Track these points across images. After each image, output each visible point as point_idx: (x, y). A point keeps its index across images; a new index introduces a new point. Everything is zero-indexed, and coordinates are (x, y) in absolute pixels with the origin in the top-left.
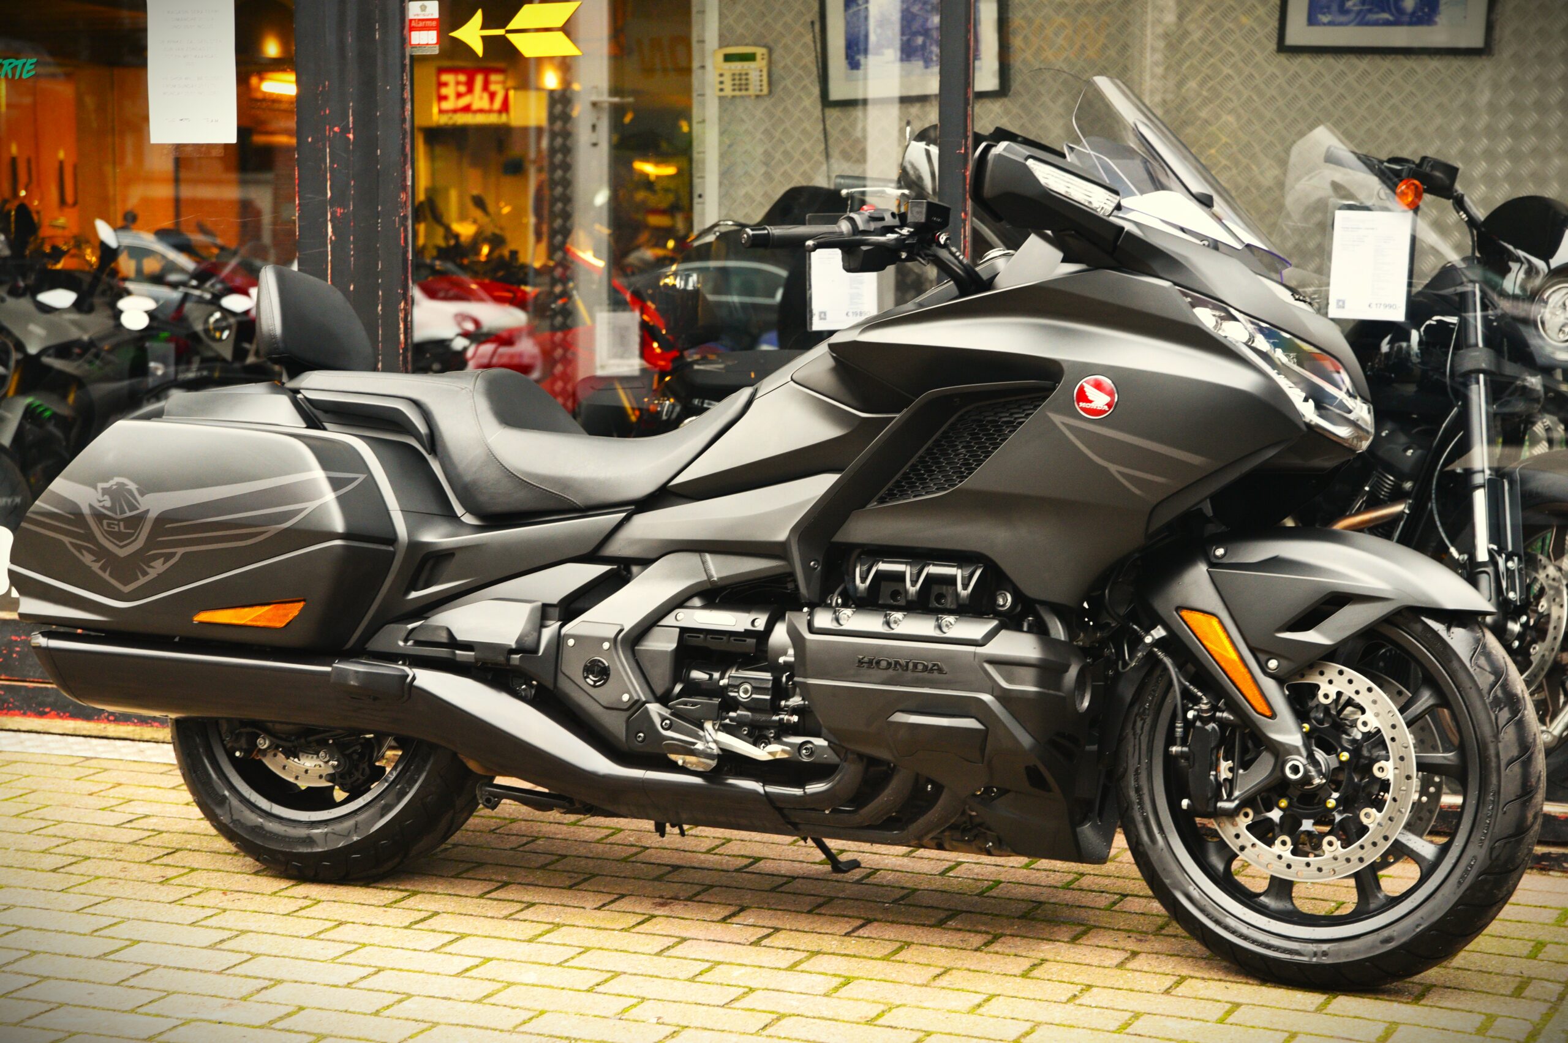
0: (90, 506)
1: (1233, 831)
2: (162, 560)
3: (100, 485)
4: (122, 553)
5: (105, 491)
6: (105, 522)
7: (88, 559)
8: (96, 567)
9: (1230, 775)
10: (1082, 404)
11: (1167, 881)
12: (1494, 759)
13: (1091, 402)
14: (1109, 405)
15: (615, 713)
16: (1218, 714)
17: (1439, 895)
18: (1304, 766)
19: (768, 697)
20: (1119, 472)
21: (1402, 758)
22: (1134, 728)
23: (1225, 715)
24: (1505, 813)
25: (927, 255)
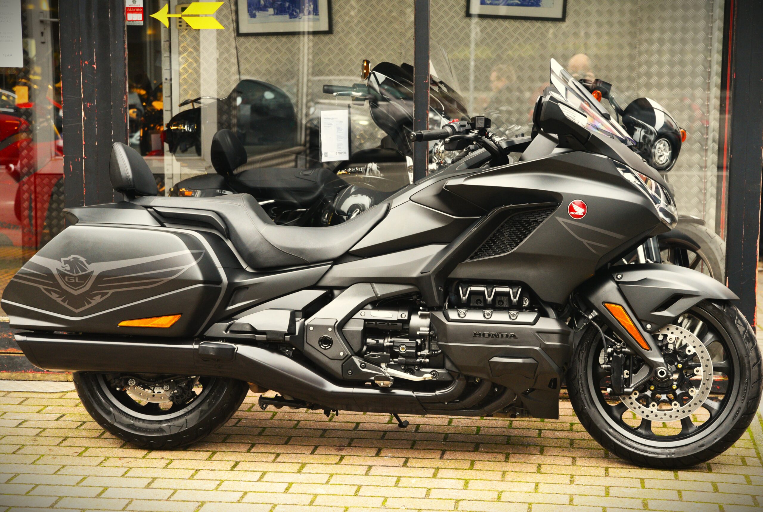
0: (57, 269)
1: (630, 401)
2: (100, 296)
3: (63, 259)
4: (76, 293)
5: (66, 262)
6: (66, 278)
7: (54, 296)
8: (59, 300)
9: (627, 377)
10: (572, 213)
11: (598, 425)
12: (747, 364)
13: (575, 212)
14: (584, 213)
15: (336, 361)
16: (623, 350)
17: (724, 425)
18: (666, 371)
19: (414, 351)
20: (587, 243)
21: (707, 366)
22: (579, 357)
23: (627, 350)
24: (753, 387)
25: (480, 142)
